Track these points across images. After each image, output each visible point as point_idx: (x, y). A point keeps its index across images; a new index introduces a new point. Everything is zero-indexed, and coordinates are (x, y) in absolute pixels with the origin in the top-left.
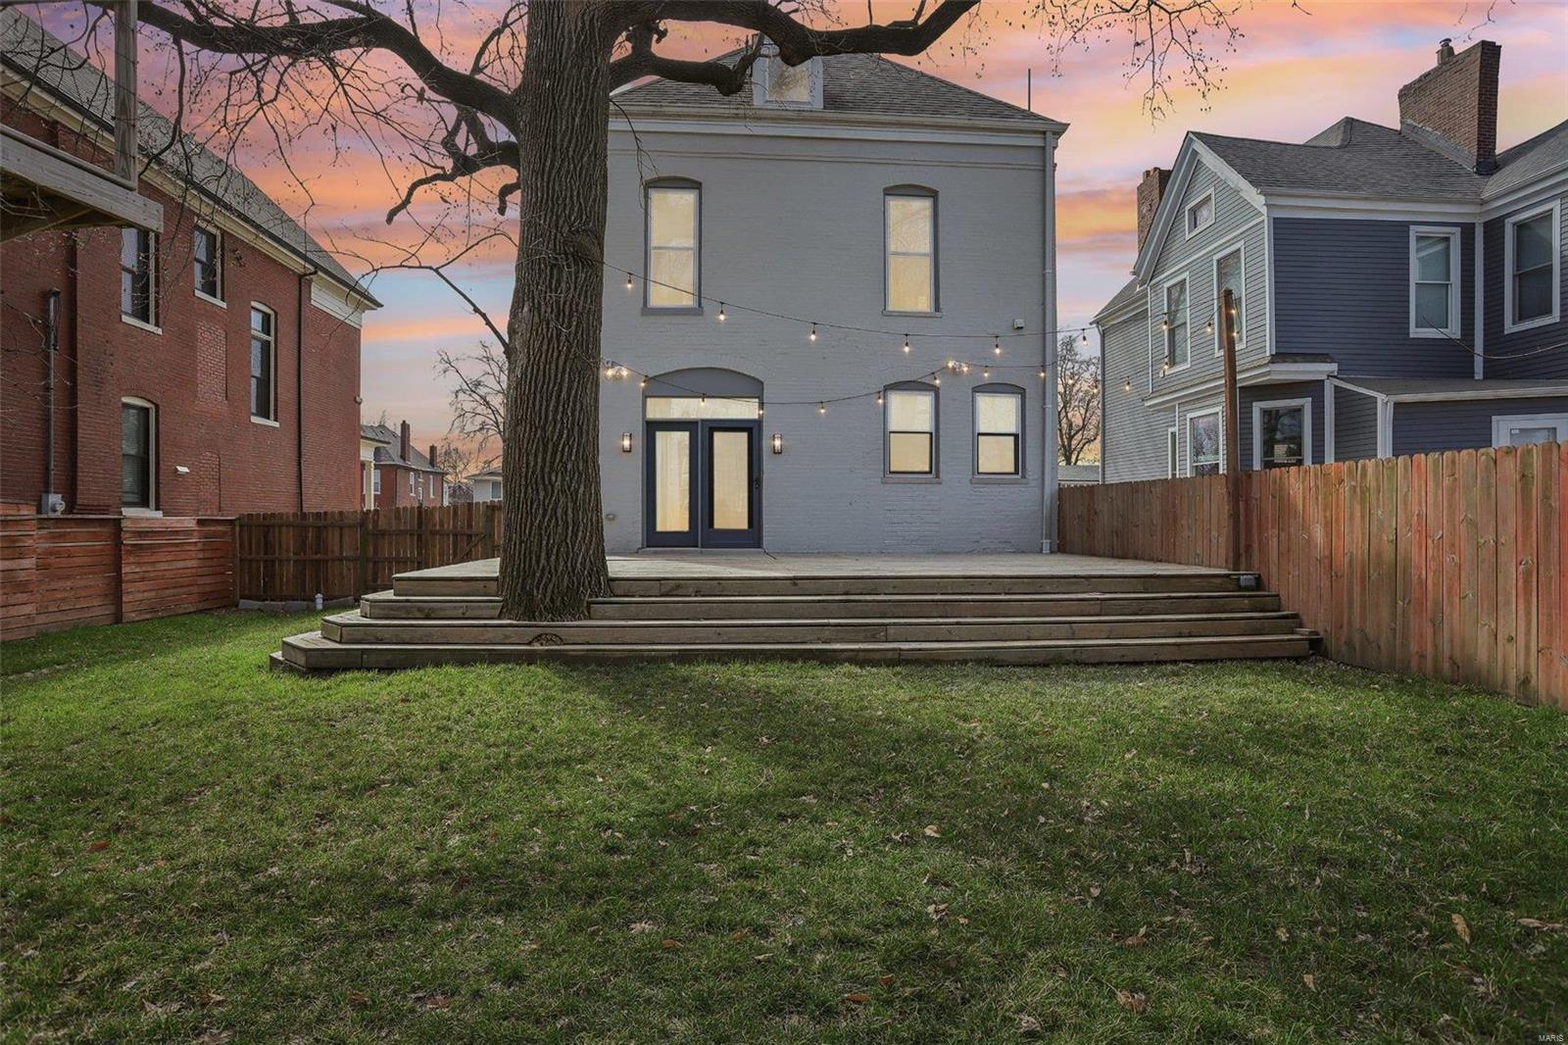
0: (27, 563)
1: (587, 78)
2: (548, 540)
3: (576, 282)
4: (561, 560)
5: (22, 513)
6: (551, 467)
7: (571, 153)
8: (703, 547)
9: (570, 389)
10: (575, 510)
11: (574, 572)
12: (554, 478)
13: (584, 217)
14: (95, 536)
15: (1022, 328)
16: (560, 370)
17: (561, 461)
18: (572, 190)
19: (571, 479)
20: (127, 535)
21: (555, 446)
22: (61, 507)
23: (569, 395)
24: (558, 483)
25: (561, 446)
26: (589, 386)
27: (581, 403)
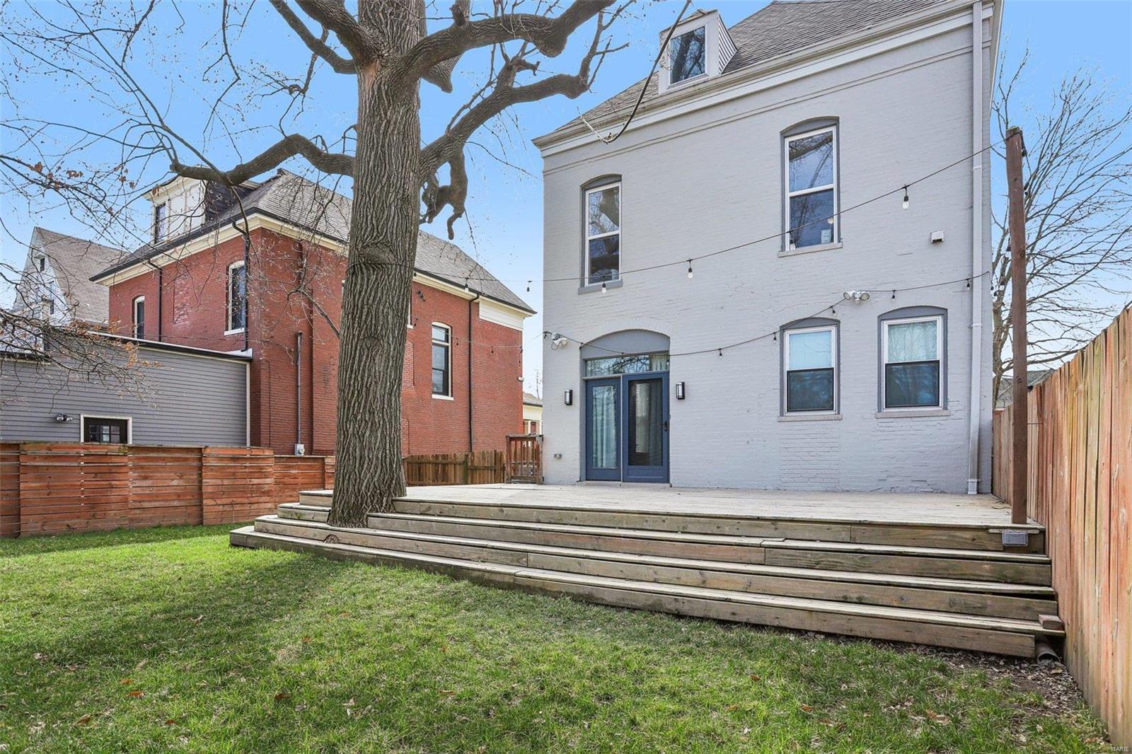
0: (268, 481)
1: (378, 130)
2: (344, 469)
3: (368, 282)
4: (351, 484)
5: (266, 454)
6: (347, 418)
7: (367, 189)
8: (623, 481)
9: (360, 361)
10: (362, 449)
11: (359, 493)
12: (348, 426)
13: (375, 234)
14: (311, 467)
15: (940, 240)
16: (353, 349)
17: (353, 413)
18: (367, 216)
19: (360, 427)
20: (329, 467)
21: (350, 403)
22: (303, 452)
23: (359, 366)
24: (351, 429)
25: (353, 403)
26: (377, 358)
27: (369, 370)
